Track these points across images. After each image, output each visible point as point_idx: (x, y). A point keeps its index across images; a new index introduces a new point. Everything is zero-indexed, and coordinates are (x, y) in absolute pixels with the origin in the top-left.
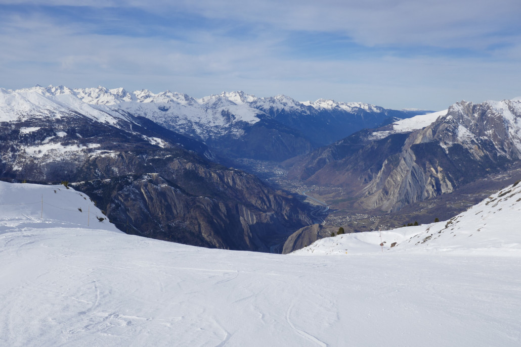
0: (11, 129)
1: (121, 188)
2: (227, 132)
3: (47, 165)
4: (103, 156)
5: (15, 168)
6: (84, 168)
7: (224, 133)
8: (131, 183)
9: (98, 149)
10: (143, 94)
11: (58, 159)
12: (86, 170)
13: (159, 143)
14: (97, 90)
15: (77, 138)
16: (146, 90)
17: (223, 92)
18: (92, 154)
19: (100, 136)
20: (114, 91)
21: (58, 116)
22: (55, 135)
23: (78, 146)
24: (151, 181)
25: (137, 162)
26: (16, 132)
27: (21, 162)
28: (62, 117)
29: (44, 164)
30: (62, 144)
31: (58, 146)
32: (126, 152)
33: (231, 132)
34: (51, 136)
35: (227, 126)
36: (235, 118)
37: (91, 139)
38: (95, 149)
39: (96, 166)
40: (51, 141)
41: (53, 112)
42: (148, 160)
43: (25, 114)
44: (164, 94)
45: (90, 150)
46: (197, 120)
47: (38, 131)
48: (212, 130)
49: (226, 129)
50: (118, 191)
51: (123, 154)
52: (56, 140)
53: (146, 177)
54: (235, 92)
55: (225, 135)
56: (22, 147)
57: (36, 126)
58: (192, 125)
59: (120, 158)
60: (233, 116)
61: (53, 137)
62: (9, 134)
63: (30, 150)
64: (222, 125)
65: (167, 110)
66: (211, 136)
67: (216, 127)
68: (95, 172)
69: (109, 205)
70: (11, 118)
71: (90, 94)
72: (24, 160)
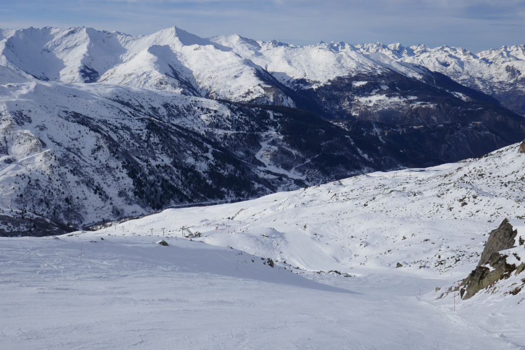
0: (345, 83)
1: (452, 132)
2: (511, 88)
3: (379, 112)
4: (424, 106)
5: (354, 114)
6: (407, 116)
7: (508, 89)
8: (459, 129)
9: (417, 100)
10: (419, 49)
11: (386, 108)
12: (409, 118)
13: (461, 97)
14: (375, 46)
15: (397, 91)
16: (423, 45)
17: (504, 47)
18: (413, 105)
19: (415, 90)
20: (391, 46)
21: (379, 72)
22: (380, 88)
23: (400, 98)
24: (476, 128)
25: (453, 113)
26: (350, 85)
27: (357, 109)
28: (382, 73)
29: (376, 111)
30: (387, 96)
31: (383, 97)
32: (443, 104)
33: (516, 88)
34: (376, 89)
35: (512, 81)
36: (520, 74)
37: (409, 92)
38: (414, 100)
39: (418, 115)
40: (377, 93)
41: (374, 69)
42: (462, 111)
43: (353, 70)
44: (441, 49)
45: (411, 102)
46: (480, 76)
47: (366, 84)
48: (496, 85)
49: (511, 85)
50: (450, 135)
51: (441, 105)
52: (381, 92)
53: (471, 125)
54: (517, 46)
55: (510, 91)
56: (356, 98)
57: (364, 80)
58: (474, 80)
59: (438, 109)
60: (519, 72)
61: (378, 90)
62: (344, 87)
63: (363, 100)
64: (506, 81)
65: (449, 65)
66: (495, 91)
67: (500, 82)
68: (418, 120)
69: (443, 145)
70: (343, 73)
71: (369, 49)
72: (359, 108)
